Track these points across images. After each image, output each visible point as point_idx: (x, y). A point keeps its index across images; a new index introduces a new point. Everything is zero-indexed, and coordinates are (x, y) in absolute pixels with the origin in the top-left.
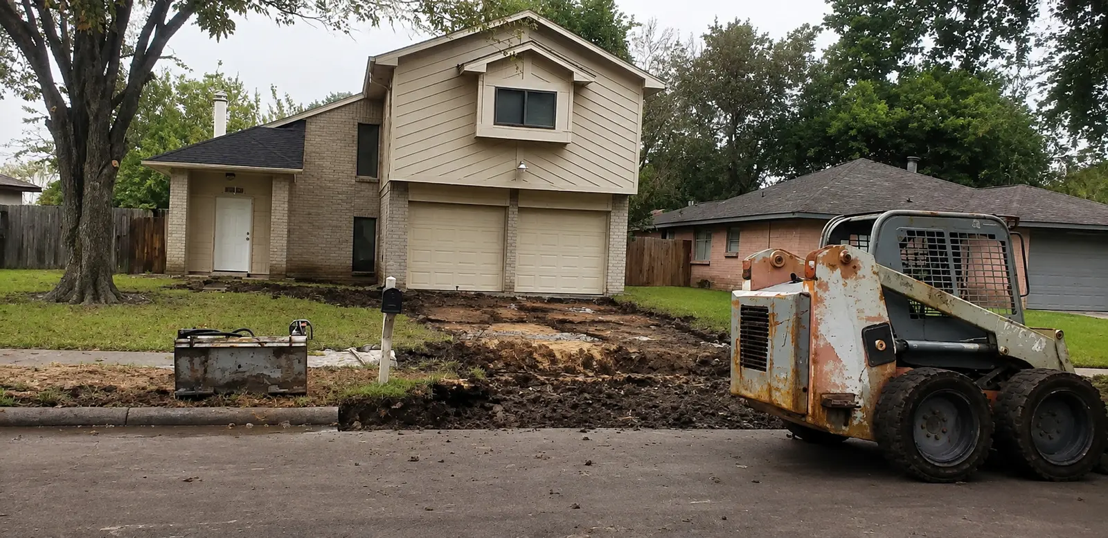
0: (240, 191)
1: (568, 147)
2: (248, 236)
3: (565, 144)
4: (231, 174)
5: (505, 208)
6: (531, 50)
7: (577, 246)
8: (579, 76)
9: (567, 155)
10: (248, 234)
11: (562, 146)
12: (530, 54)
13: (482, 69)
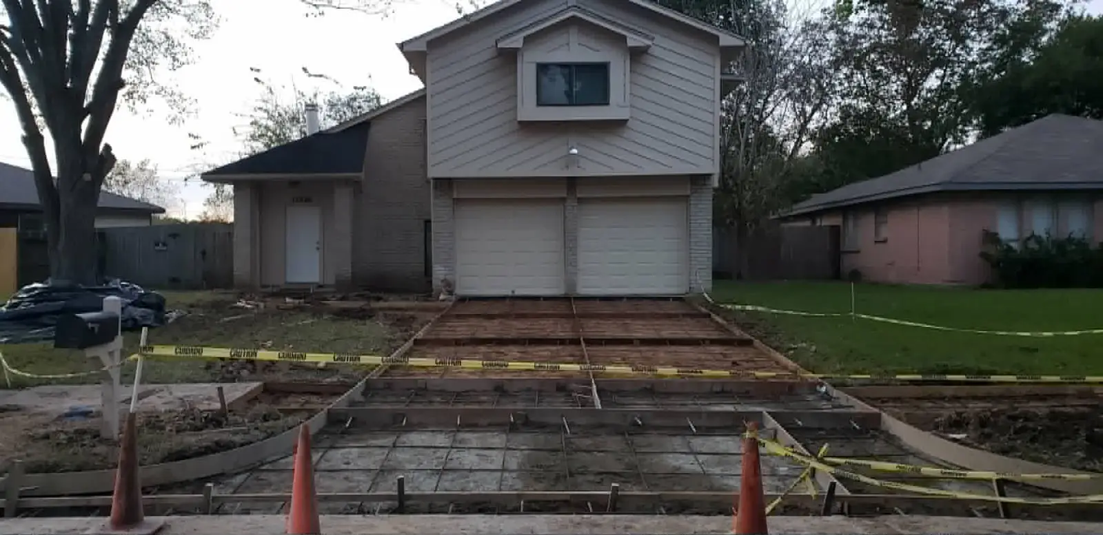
0: (308, 200)
1: (629, 124)
2: (318, 246)
3: (626, 121)
4: (294, 184)
5: (563, 200)
6: (573, 17)
8: (633, 41)
9: (629, 134)
10: (318, 243)
11: (622, 123)
12: (573, 21)
13: (519, 44)
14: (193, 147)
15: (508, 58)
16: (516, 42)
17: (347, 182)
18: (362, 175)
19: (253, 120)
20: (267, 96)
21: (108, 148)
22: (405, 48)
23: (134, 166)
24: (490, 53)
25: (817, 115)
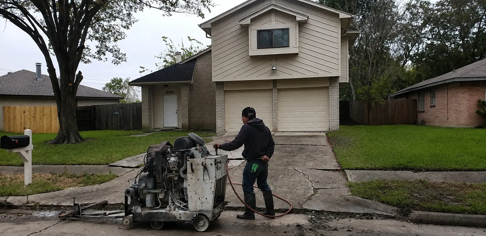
0: (172, 92)
1: (299, 55)
2: (177, 112)
3: (297, 54)
4: (166, 86)
5: (271, 90)
6: (273, 9)
7: (312, 106)
8: (299, 18)
9: (299, 59)
10: (176, 111)
12: (272, 11)
13: (249, 22)
14: (140, 72)
15: (245, 29)
16: (248, 21)
17: (187, 84)
18: (192, 82)
19: (164, 59)
20: (170, 50)
21: (80, 73)
22: (202, 26)
23: (123, 81)
24: (238, 27)
25: (414, 48)
